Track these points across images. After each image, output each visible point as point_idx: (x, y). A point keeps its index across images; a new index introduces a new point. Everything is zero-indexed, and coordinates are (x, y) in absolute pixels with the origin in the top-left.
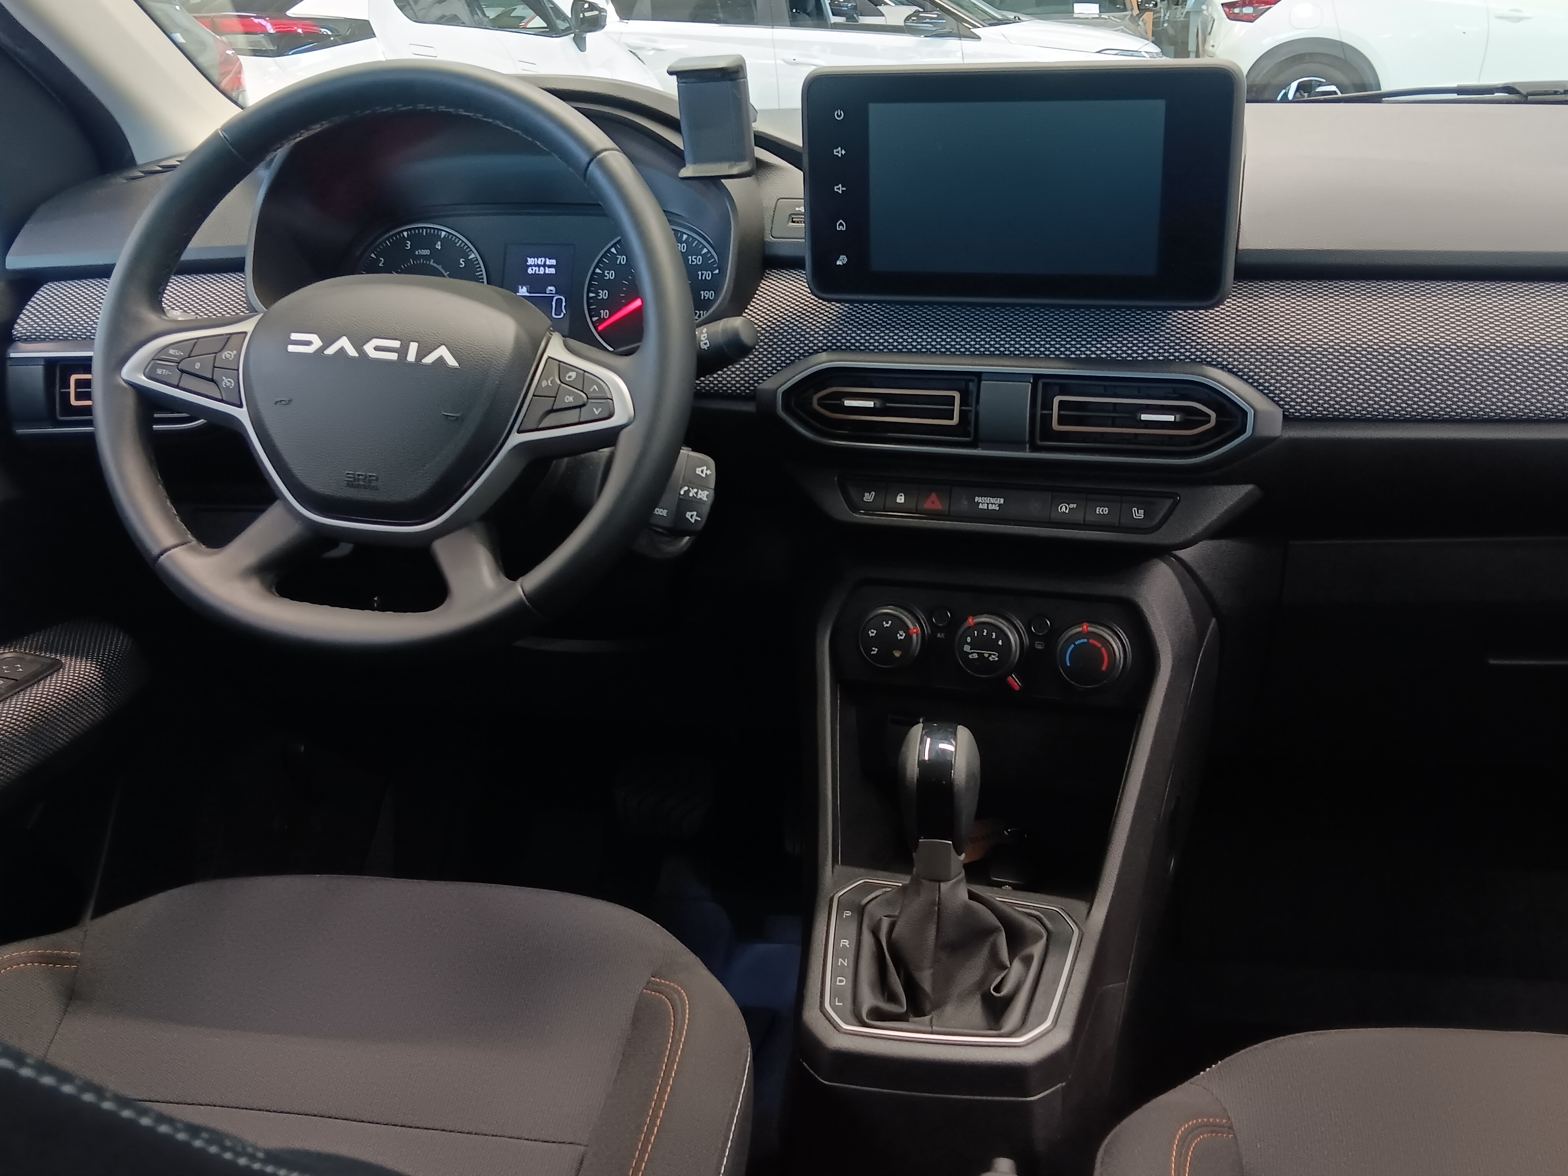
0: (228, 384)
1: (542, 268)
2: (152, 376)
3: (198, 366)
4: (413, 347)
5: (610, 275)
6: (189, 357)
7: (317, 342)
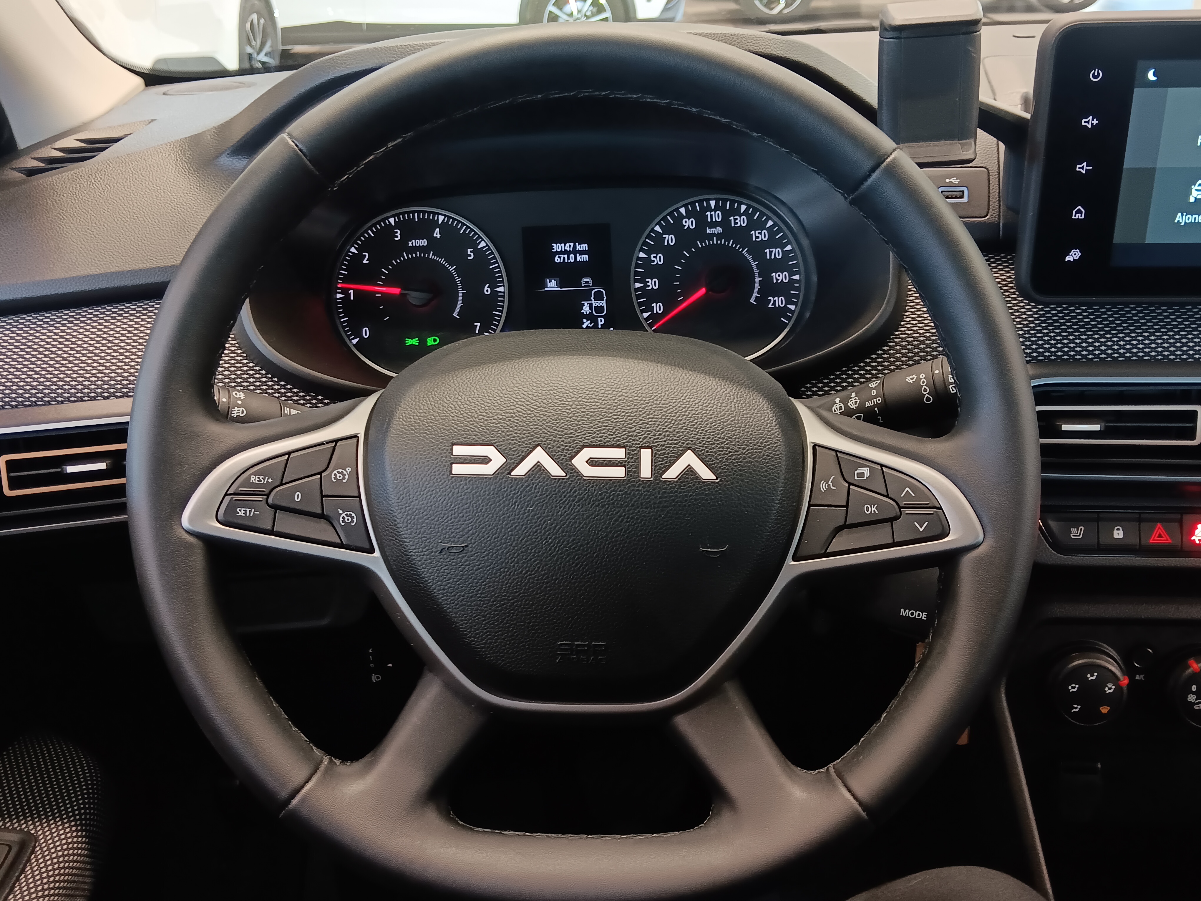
0: (348, 520)
1: (572, 256)
2: (231, 519)
3: (298, 497)
4: (646, 455)
5: (658, 259)
6: (281, 484)
7: (498, 460)
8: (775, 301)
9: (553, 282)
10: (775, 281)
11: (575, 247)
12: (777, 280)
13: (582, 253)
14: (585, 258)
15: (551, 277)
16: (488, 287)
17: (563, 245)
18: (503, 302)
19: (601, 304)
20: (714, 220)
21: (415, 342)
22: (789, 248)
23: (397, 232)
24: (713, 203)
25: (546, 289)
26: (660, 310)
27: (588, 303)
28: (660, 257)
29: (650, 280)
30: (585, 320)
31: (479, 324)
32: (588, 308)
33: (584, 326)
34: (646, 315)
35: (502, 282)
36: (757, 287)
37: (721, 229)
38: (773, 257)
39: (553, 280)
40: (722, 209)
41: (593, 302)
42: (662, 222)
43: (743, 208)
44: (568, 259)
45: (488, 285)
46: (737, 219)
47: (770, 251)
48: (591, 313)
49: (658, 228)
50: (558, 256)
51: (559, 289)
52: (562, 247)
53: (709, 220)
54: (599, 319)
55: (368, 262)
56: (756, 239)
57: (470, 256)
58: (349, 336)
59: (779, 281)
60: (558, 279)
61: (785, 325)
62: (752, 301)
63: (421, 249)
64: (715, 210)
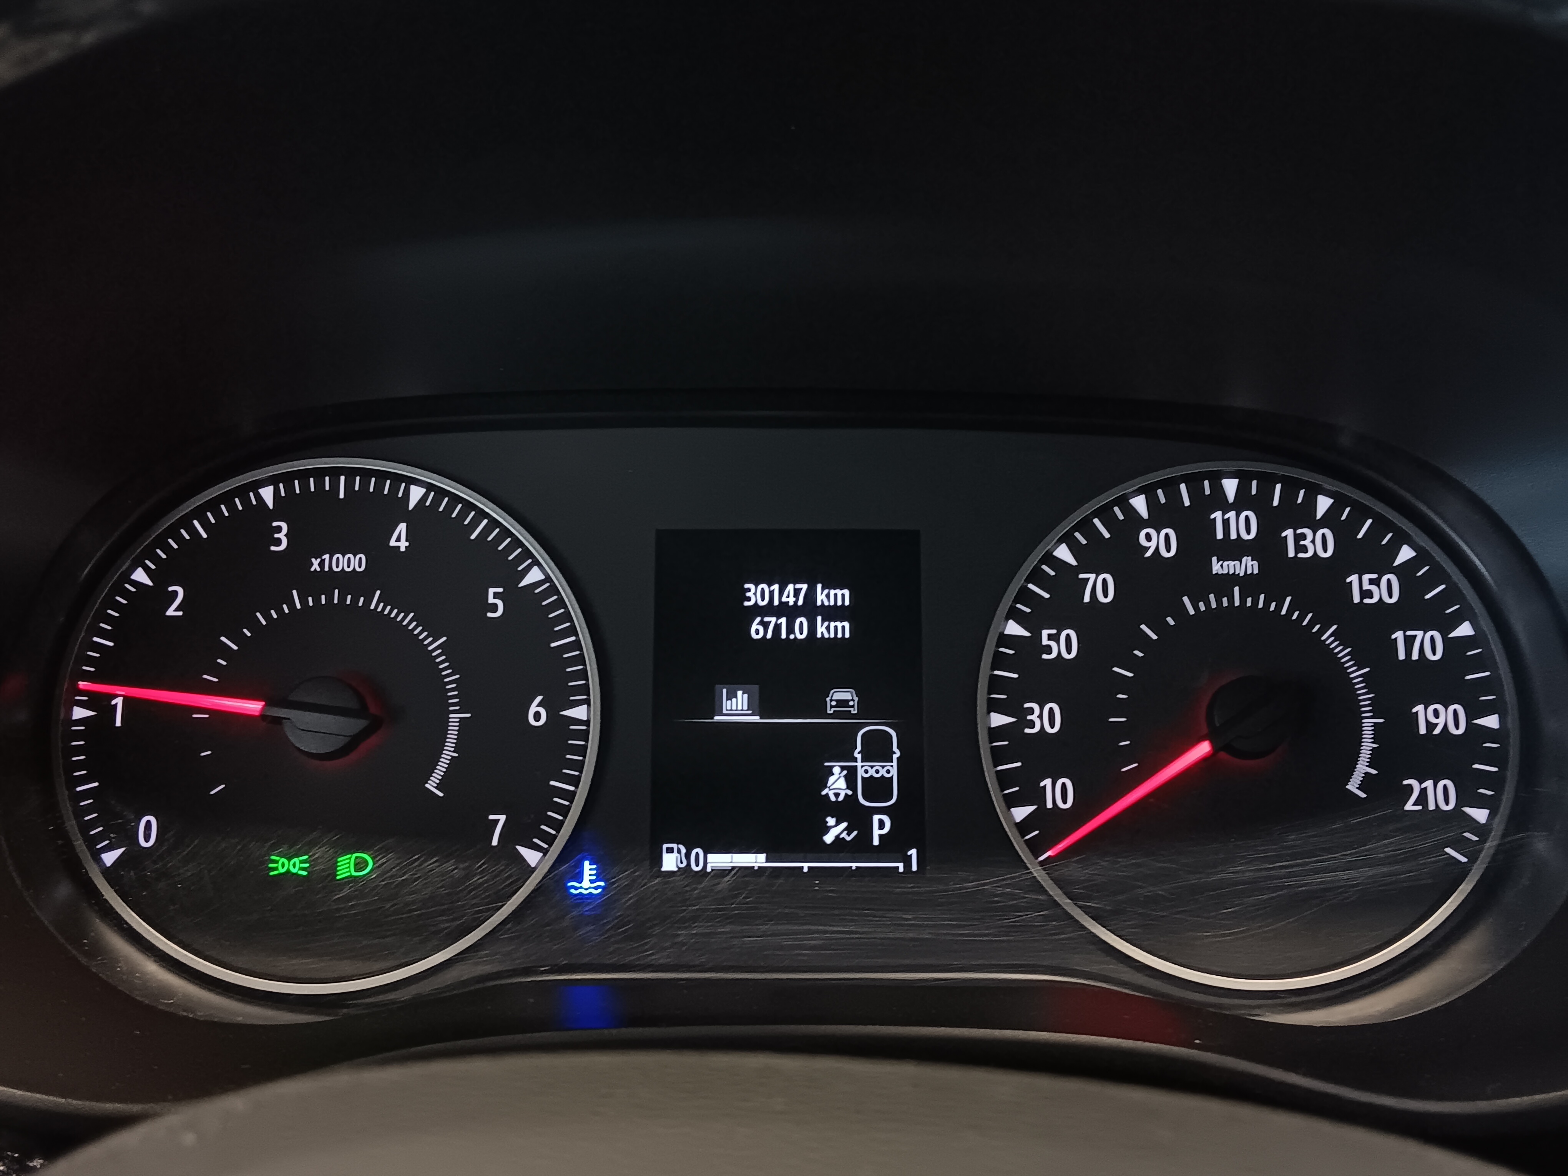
1: (801, 621)
5: (1062, 645)
8: (1424, 791)
9: (741, 701)
10: (1423, 730)
11: (811, 595)
12: (1430, 726)
13: (832, 613)
14: (842, 628)
15: (735, 681)
16: (539, 705)
17: (776, 587)
18: (582, 751)
19: (883, 772)
20: (1233, 536)
21: (297, 866)
22: (1465, 630)
23: (279, 529)
24: (1230, 486)
25: (717, 718)
26: (1065, 800)
27: (843, 768)
28: (1068, 637)
29: (1036, 707)
30: (831, 821)
31: (502, 818)
32: (842, 784)
33: (829, 838)
34: (1020, 813)
35: (585, 690)
36: (1367, 746)
37: (1255, 563)
38: (1415, 656)
39: (740, 693)
40: (1260, 505)
41: (859, 764)
42: (1077, 534)
43: (1324, 504)
44: (790, 630)
45: (539, 699)
46: (1304, 537)
47: (1406, 637)
48: (851, 800)
49: (1063, 553)
50: (758, 619)
51: (756, 719)
52: (772, 593)
53: (1220, 535)
54: (876, 818)
55: (180, 613)
56: (1362, 598)
57: (494, 608)
58: (91, 841)
59: (1437, 731)
60: (756, 688)
61: (1460, 873)
62: (1353, 786)
63: (346, 580)
64: (1239, 505)
